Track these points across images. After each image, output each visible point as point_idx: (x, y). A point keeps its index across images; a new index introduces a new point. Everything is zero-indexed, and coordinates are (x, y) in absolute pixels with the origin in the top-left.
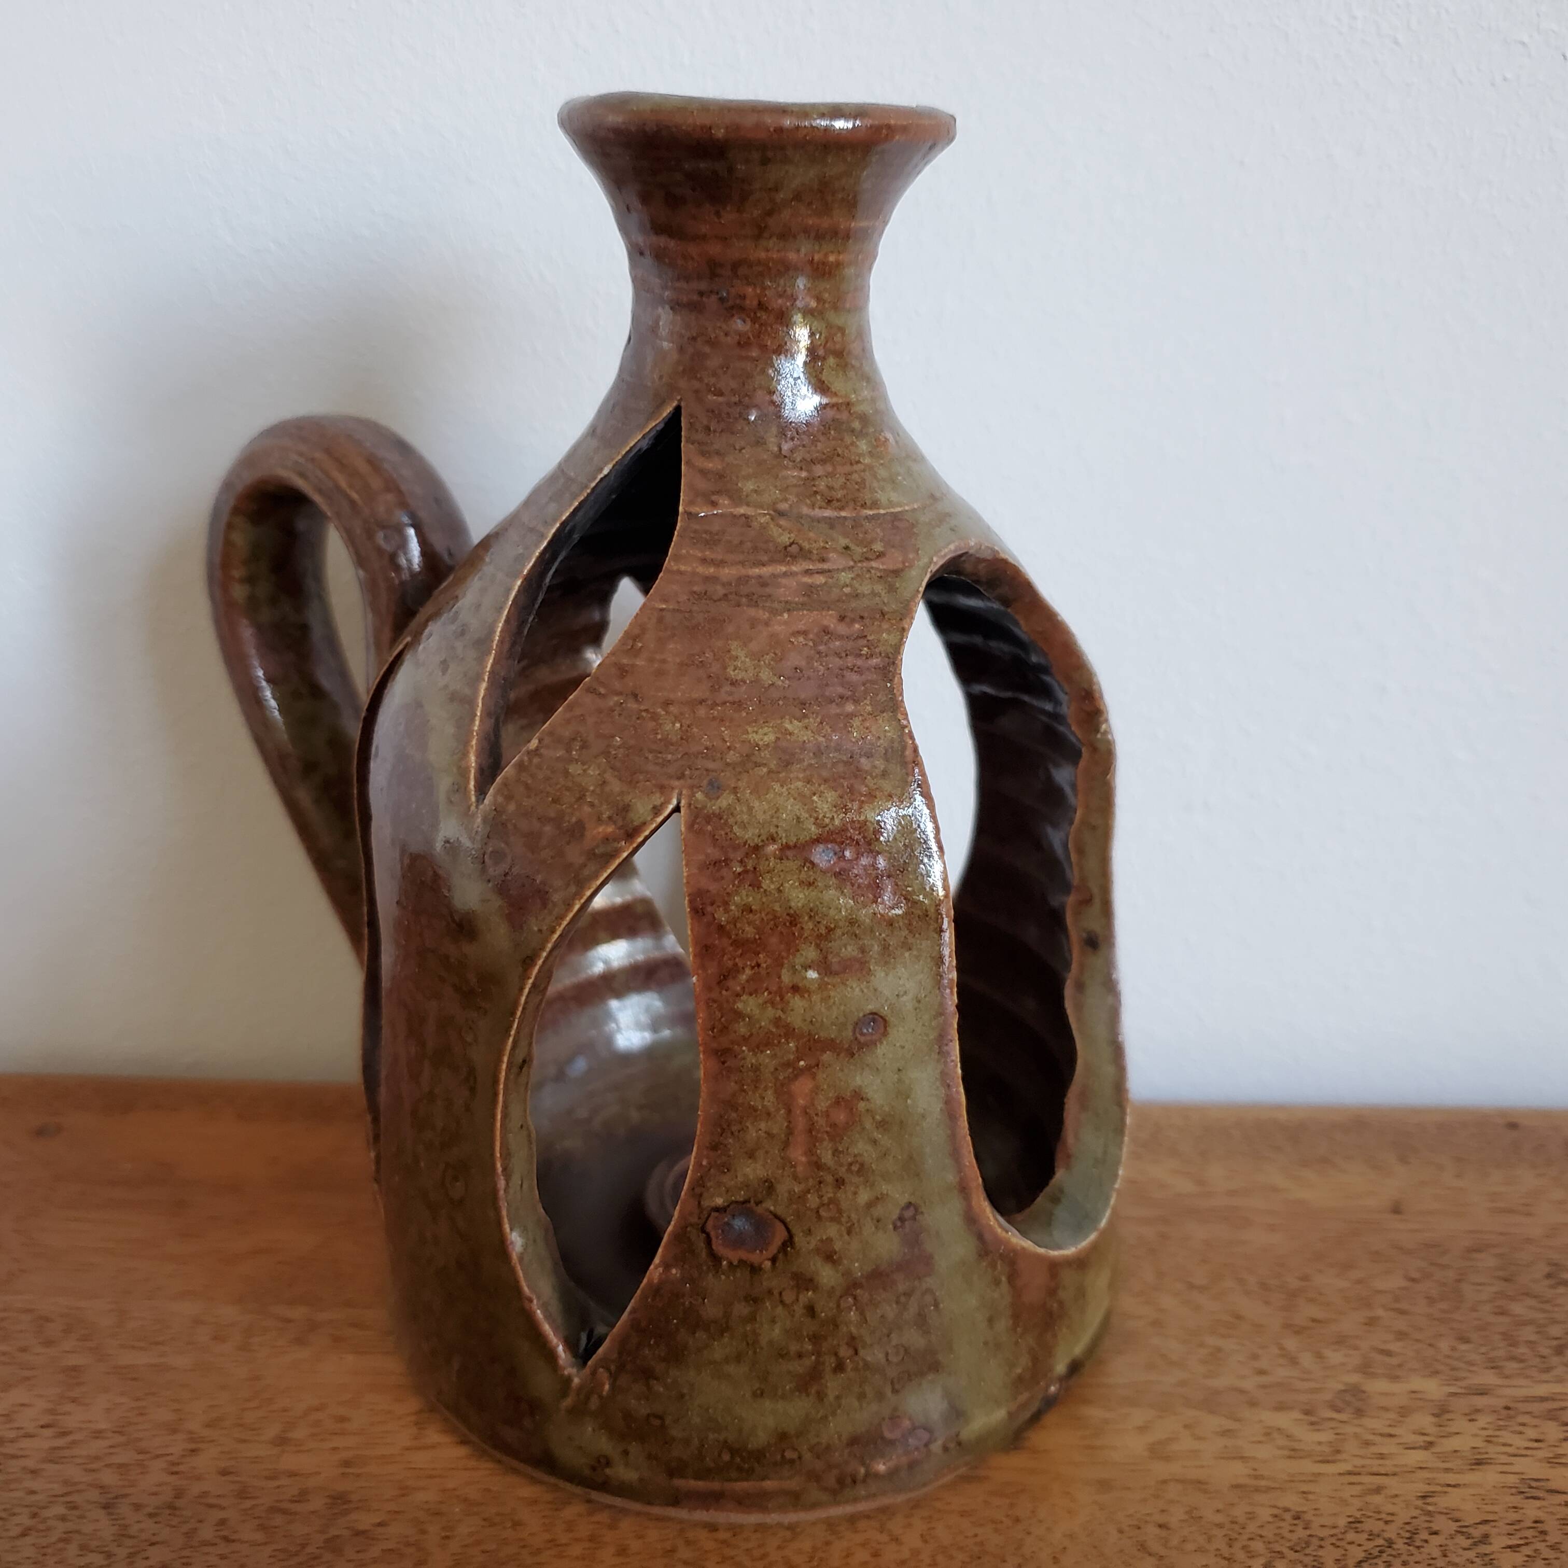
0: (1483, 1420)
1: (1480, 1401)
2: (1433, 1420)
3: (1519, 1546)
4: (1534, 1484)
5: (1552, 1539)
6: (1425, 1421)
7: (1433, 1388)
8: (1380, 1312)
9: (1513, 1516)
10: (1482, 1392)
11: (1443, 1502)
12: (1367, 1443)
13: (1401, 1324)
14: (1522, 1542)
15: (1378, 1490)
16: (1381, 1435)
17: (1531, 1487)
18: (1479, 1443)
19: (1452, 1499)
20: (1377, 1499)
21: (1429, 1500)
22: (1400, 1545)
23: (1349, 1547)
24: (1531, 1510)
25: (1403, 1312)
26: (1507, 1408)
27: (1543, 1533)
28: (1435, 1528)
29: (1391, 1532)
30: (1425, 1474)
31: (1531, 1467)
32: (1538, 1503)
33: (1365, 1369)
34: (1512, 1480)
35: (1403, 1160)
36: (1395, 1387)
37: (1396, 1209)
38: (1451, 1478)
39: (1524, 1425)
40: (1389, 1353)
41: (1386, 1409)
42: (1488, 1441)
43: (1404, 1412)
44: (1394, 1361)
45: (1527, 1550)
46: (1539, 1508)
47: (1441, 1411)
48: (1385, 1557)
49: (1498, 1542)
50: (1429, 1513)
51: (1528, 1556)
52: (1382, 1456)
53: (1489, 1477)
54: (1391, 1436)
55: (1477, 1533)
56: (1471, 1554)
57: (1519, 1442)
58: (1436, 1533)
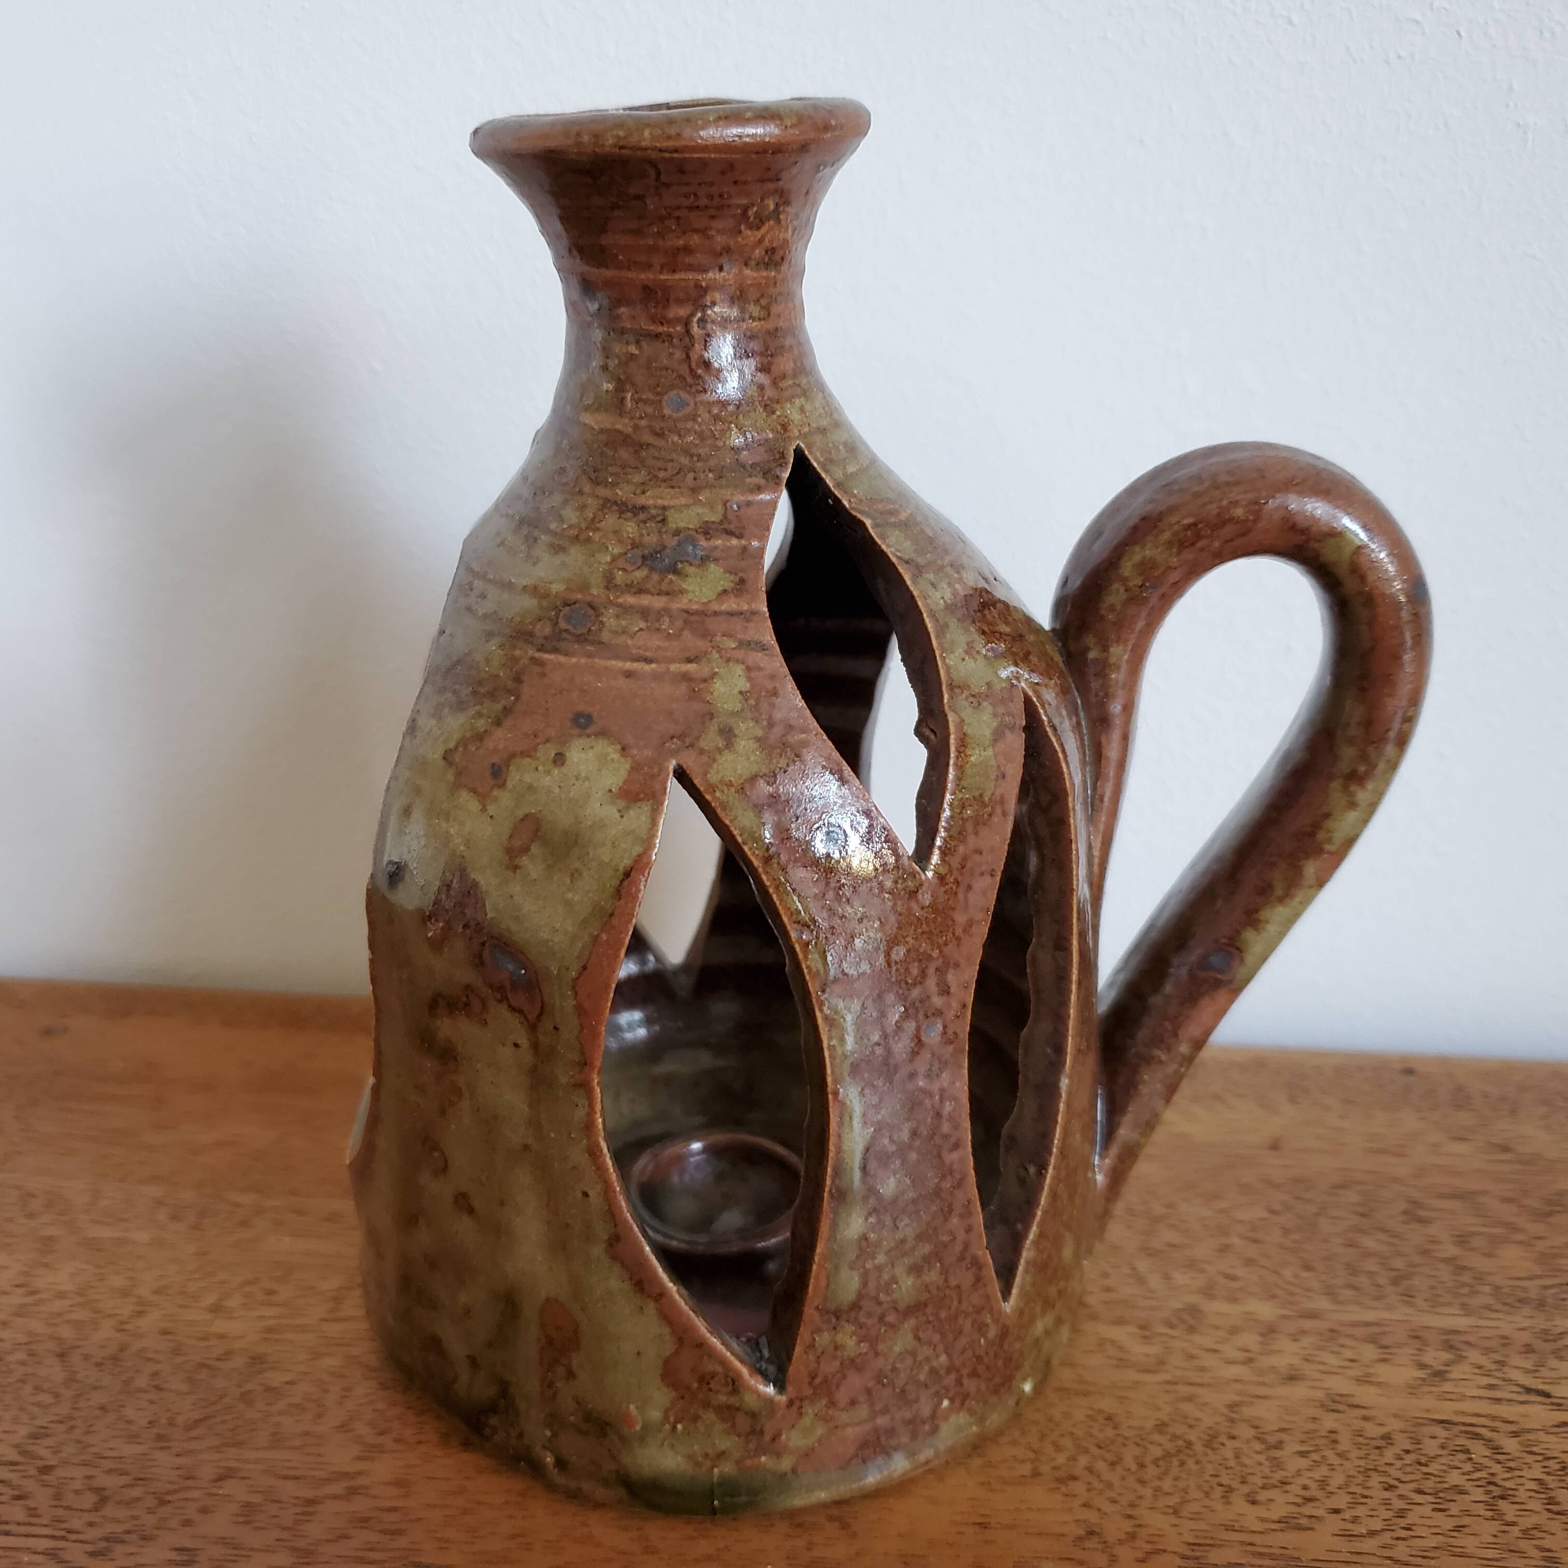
0: (1306, 1341)
1: (1307, 1324)
2: (1261, 1339)
3: (1308, 1452)
4: (1338, 1398)
5: (1341, 1448)
6: (1250, 1340)
7: (1266, 1311)
8: (1235, 1240)
9: (1312, 1426)
10: (1312, 1315)
11: (1247, 1412)
12: (1192, 1357)
13: (1252, 1251)
14: (1312, 1449)
15: (1190, 1399)
16: (1208, 1350)
17: (1333, 1401)
18: (1296, 1361)
19: (1260, 1411)
20: (1187, 1407)
21: (1235, 1409)
22: (1199, 1448)
23: (1149, 1446)
24: (1329, 1422)
25: (1256, 1241)
26: (1332, 1331)
27: (1335, 1442)
28: (1235, 1432)
29: (1192, 1436)
30: (1238, 1387)
31: (1340, 1385)
32: (1336, 1415)
33: (1208, 1292)
34: (1320, 1395)
35: (1293, 1100)
36: (1234, 1309)
37: (1275, 1146)
38: (1262, 1391)
39: (1342, 1346)
40: (1233, 1278)
41: (1217, 1328)
42: (1307, 1360)
43: (1234, 1331)
44: (1235, 1285)
45: (1315, 1457)
46: (1337, 1420)
47: (1269, 1331)
48: (1181, 1456)
49: (1292, 1446)
50: (1232, 1421)
51: (1315, 1461)
52: (1202, 1369)
53: (1299, 1391)
54: (1216, 1351)
55: (1272, 1440)
56: (1262, 1458)
57: (1333, 1361)
58: (1233, 1438)
